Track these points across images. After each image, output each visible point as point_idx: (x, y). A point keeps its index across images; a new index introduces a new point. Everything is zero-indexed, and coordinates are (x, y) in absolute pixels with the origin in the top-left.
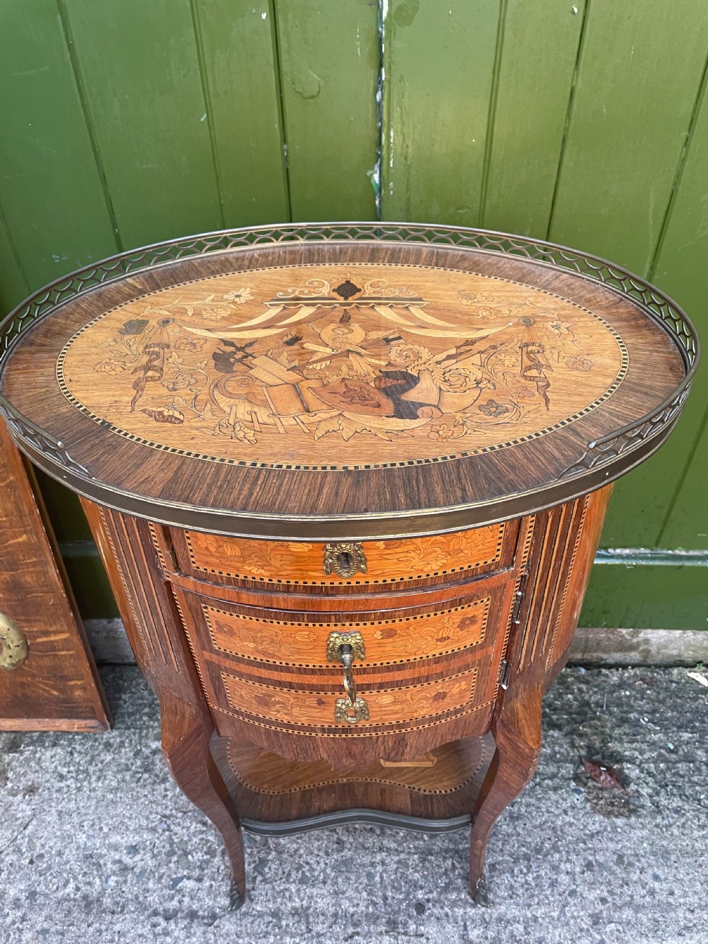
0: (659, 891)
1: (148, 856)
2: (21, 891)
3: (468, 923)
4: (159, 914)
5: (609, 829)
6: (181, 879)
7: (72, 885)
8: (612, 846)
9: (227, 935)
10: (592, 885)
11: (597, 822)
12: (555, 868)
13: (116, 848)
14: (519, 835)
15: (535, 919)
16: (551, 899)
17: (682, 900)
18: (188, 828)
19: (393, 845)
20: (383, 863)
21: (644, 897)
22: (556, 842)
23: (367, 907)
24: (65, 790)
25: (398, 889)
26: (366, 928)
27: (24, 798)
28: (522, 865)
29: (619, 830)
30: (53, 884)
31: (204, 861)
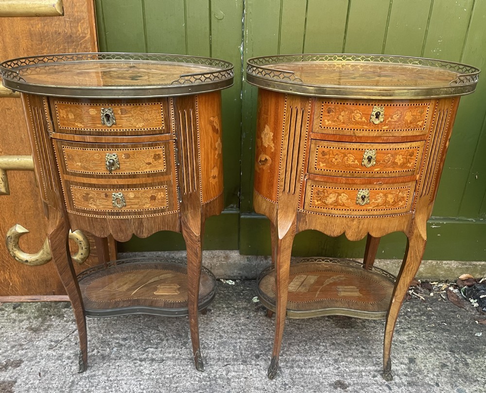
0: (364, 352)
1: (132, 341)
2: (71, 353)
5: (342, 332)
6: (148, 348)
7: (96, 351)
8: (343, 338)
9: (169, 365)
10: (333, 350)
11: (337, 330)
12: (319, 345)
13: (117, 339)
14: (302, 334)
15: (309, 360)
16: (316, 353)
17: (375, 355)
18: (151, 332)
19: (245, 337)
20: (240, 342)
21: (358, 354)
22: (319, 336)
23: (233, 356)
25: (247, 350)
26: (233, 363)
27: (72, 323)
28: (304, 343)
29: (347, 332)
31: (158, 343)
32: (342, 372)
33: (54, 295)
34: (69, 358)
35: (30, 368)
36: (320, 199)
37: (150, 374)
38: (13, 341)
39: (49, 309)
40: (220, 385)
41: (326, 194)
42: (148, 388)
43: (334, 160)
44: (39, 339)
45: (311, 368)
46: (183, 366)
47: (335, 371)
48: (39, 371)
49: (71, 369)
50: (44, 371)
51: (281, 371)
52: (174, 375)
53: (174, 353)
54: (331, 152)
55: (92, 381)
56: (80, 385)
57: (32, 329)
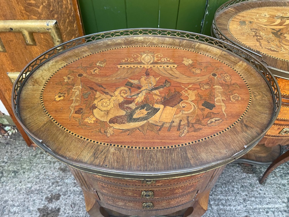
0: (261, 193)
3: (210, 200)
5: (248, 177)
8: (248, 181)
10: (243, 191)
11: (244, 175)
12: (233, 187)
14: (223, 178)
15: (228, 199)
16: (232, 194)
17: (268, 196)
21: (257, 195)
22: (233, 180)
28: (224, 186)
29: (250, 177)
32: (248, 209)
35: (65, 201)
38: (52, 179)
44: (67, 178)
45: (230, 205)
47: (244, 208)
48: (71, 203)
50: (73, 203)
51: (211, 207)
57: (62, 170)
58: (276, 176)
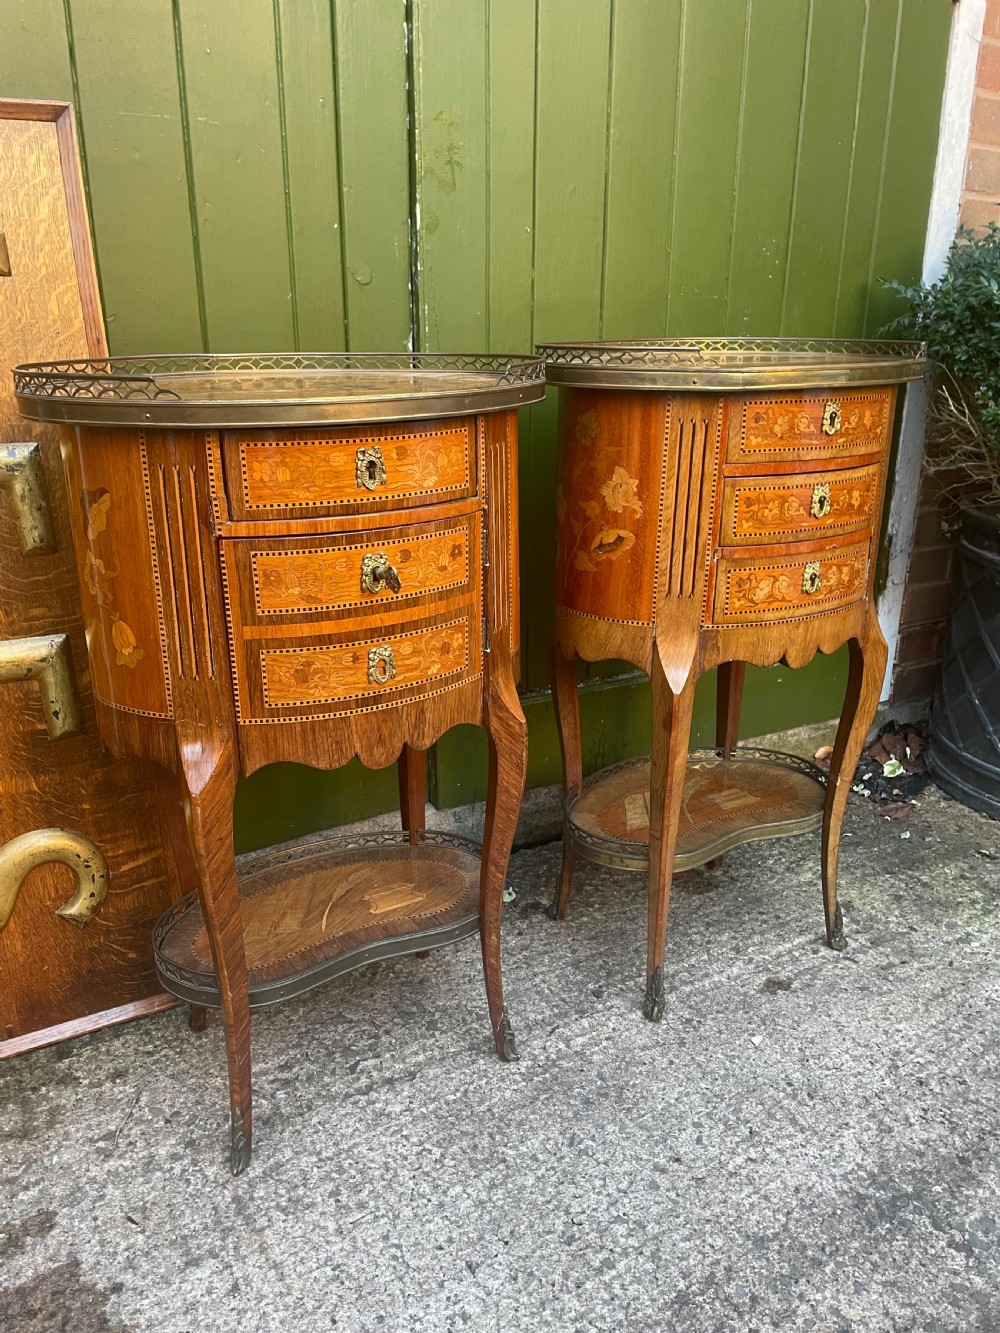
0: (768, 919)
1: (307, 1064)
2: (172, 1146)
4: (352, 1096)
5: (707, 900)
6: (358, 1063)
8: (717, 909)
9: (436, 1077)
10: (720, 933)
11: (696, 900)
12: (686, 934)
15: (693, 966)
16: (695, 951)
18: (336, 1031)
19: (544, 969)
20: (544, 982)
23: (552, 1010)
24: (164, 1059)
25: (570, 990)
26: (561, 1022)
27: (114, 1082)
29: (715, 898)
30: (211, 1124)
31: (372, 1045)
32: (762, 964)
33: (11, 1036)
34: (175, 1157)
35: (89, 1218)
36: (744, 596)
37: (409, 1109)
39: (18, 1077)
40: (571, 1069)
41: (754, 584)
42: (430, 1137)
43: (767, 511)
44: (53, 1149)
45: (707, 977)
46: (467, 1066)
47: (749, 967)
48: (122, 1215)
49: (205, 1177)
50: (134, 1210)
52: (462, 1089)
53: (424, 1050)
54: (761, 497)
55: (284, 1178)
56: (261, 1198)
57: (10, 1136)
58: (776, 873)
